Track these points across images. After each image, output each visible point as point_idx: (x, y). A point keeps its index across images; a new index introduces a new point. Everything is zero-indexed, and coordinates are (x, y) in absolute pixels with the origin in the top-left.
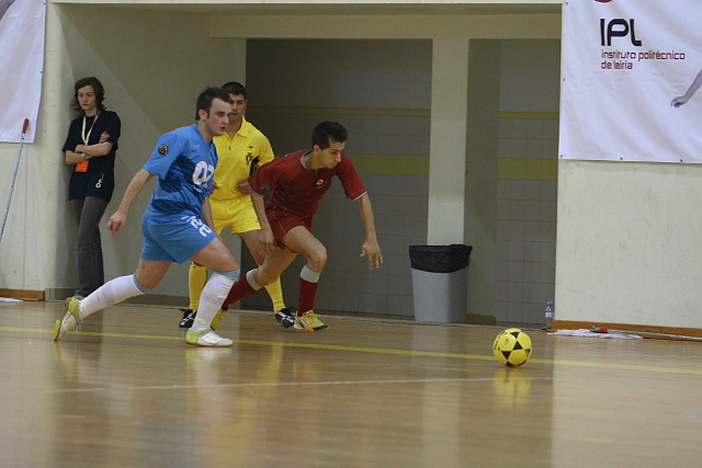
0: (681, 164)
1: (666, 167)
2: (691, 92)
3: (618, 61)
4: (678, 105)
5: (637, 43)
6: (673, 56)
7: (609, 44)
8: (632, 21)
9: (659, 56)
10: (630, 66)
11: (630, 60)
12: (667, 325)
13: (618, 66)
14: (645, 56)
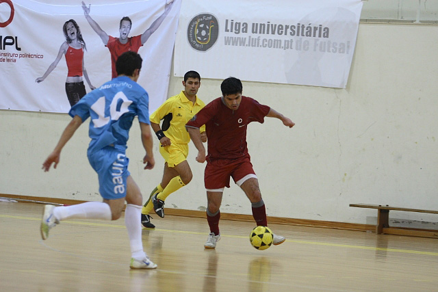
0: (40, 112)
1: (32, 114)
2: (46, 75)
3: (8, 58)
4: (39, 81)
5: (19, 49)
6: (37, 56)
7: (4, 49)
8: (16, 38)
9: (29, 56)
10: (15, 61)
11: (14, 58)
12: (30, 195)
13: (8, 60)
14: (22, 56)
